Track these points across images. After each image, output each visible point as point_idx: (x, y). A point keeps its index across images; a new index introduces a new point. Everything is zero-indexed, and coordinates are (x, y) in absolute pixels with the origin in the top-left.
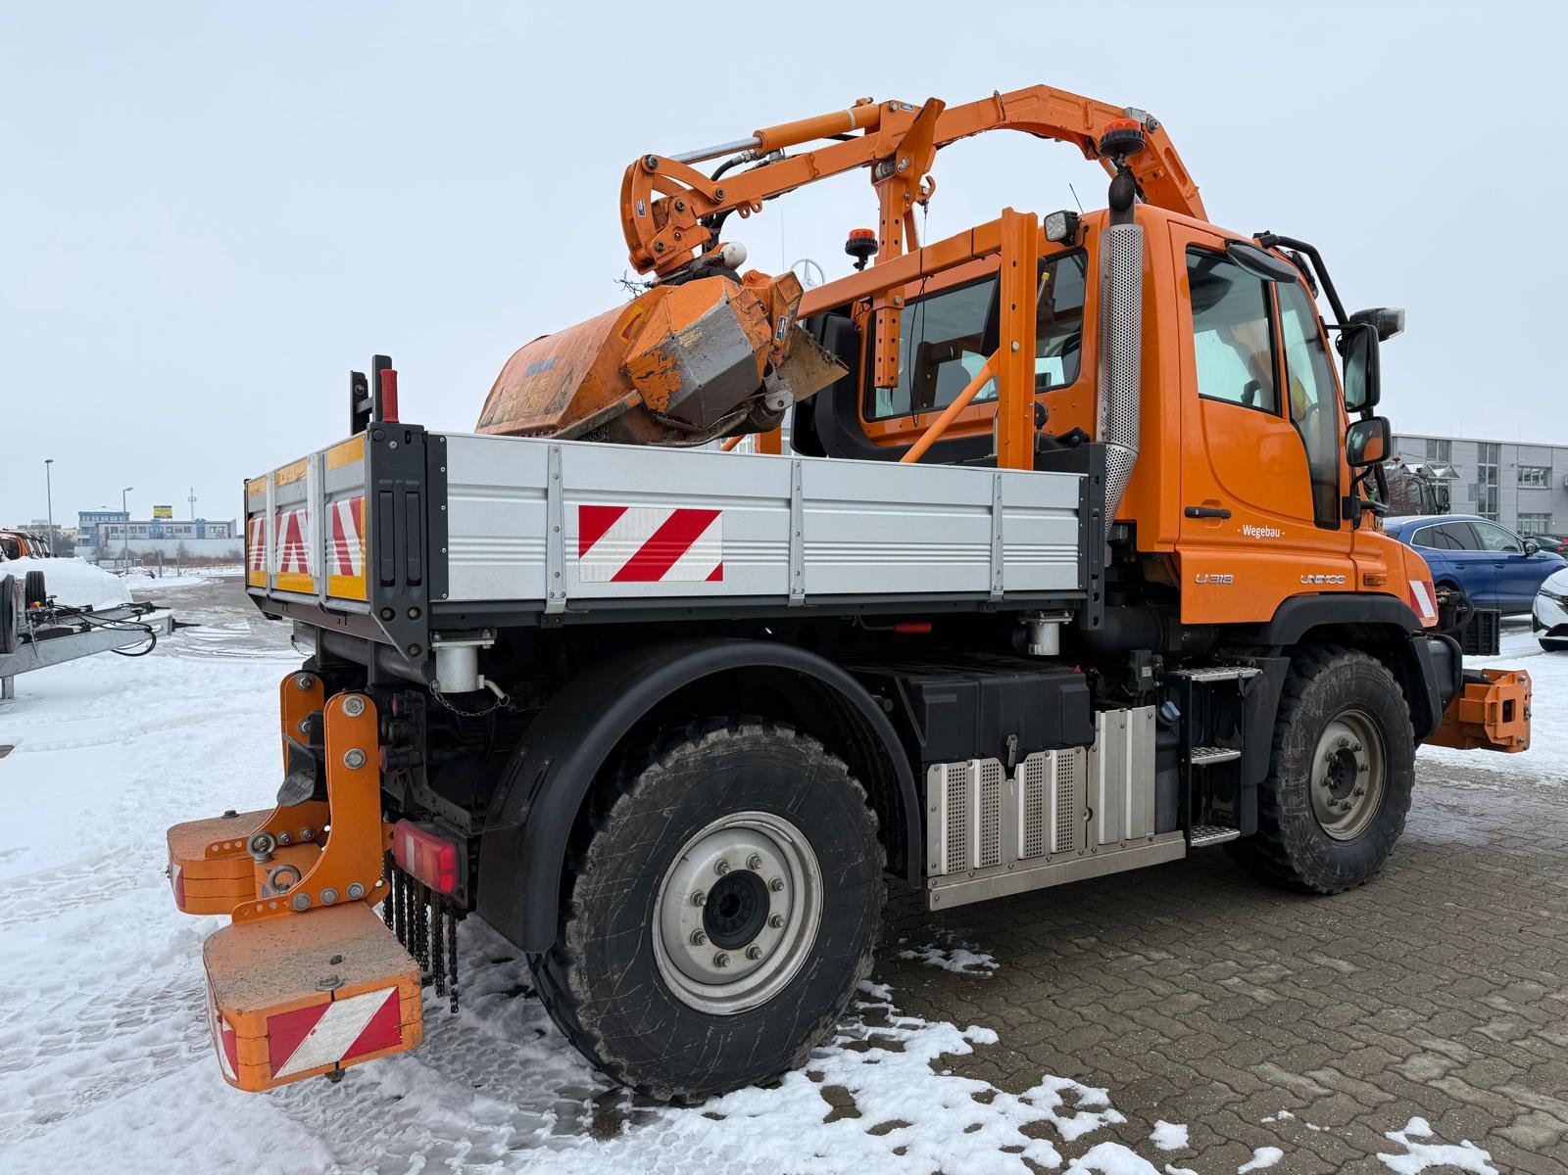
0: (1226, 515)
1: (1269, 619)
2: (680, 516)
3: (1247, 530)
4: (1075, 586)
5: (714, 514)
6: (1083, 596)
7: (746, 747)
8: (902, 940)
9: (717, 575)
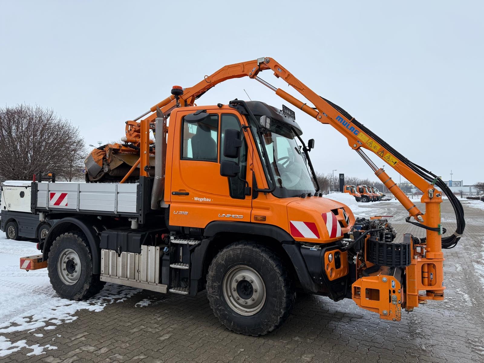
0: (188, 194)
1: (204, 227)
2: (62, 194)
3: (196, 199)
4: (135, 212)
5: (66, 194)
6: (138, 214)
7: (69, 237)
8: (149, 297)
9: (67, 205)
